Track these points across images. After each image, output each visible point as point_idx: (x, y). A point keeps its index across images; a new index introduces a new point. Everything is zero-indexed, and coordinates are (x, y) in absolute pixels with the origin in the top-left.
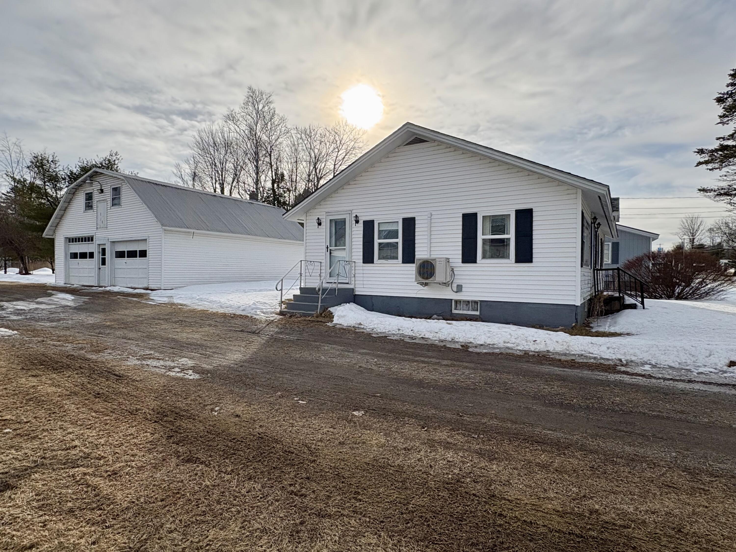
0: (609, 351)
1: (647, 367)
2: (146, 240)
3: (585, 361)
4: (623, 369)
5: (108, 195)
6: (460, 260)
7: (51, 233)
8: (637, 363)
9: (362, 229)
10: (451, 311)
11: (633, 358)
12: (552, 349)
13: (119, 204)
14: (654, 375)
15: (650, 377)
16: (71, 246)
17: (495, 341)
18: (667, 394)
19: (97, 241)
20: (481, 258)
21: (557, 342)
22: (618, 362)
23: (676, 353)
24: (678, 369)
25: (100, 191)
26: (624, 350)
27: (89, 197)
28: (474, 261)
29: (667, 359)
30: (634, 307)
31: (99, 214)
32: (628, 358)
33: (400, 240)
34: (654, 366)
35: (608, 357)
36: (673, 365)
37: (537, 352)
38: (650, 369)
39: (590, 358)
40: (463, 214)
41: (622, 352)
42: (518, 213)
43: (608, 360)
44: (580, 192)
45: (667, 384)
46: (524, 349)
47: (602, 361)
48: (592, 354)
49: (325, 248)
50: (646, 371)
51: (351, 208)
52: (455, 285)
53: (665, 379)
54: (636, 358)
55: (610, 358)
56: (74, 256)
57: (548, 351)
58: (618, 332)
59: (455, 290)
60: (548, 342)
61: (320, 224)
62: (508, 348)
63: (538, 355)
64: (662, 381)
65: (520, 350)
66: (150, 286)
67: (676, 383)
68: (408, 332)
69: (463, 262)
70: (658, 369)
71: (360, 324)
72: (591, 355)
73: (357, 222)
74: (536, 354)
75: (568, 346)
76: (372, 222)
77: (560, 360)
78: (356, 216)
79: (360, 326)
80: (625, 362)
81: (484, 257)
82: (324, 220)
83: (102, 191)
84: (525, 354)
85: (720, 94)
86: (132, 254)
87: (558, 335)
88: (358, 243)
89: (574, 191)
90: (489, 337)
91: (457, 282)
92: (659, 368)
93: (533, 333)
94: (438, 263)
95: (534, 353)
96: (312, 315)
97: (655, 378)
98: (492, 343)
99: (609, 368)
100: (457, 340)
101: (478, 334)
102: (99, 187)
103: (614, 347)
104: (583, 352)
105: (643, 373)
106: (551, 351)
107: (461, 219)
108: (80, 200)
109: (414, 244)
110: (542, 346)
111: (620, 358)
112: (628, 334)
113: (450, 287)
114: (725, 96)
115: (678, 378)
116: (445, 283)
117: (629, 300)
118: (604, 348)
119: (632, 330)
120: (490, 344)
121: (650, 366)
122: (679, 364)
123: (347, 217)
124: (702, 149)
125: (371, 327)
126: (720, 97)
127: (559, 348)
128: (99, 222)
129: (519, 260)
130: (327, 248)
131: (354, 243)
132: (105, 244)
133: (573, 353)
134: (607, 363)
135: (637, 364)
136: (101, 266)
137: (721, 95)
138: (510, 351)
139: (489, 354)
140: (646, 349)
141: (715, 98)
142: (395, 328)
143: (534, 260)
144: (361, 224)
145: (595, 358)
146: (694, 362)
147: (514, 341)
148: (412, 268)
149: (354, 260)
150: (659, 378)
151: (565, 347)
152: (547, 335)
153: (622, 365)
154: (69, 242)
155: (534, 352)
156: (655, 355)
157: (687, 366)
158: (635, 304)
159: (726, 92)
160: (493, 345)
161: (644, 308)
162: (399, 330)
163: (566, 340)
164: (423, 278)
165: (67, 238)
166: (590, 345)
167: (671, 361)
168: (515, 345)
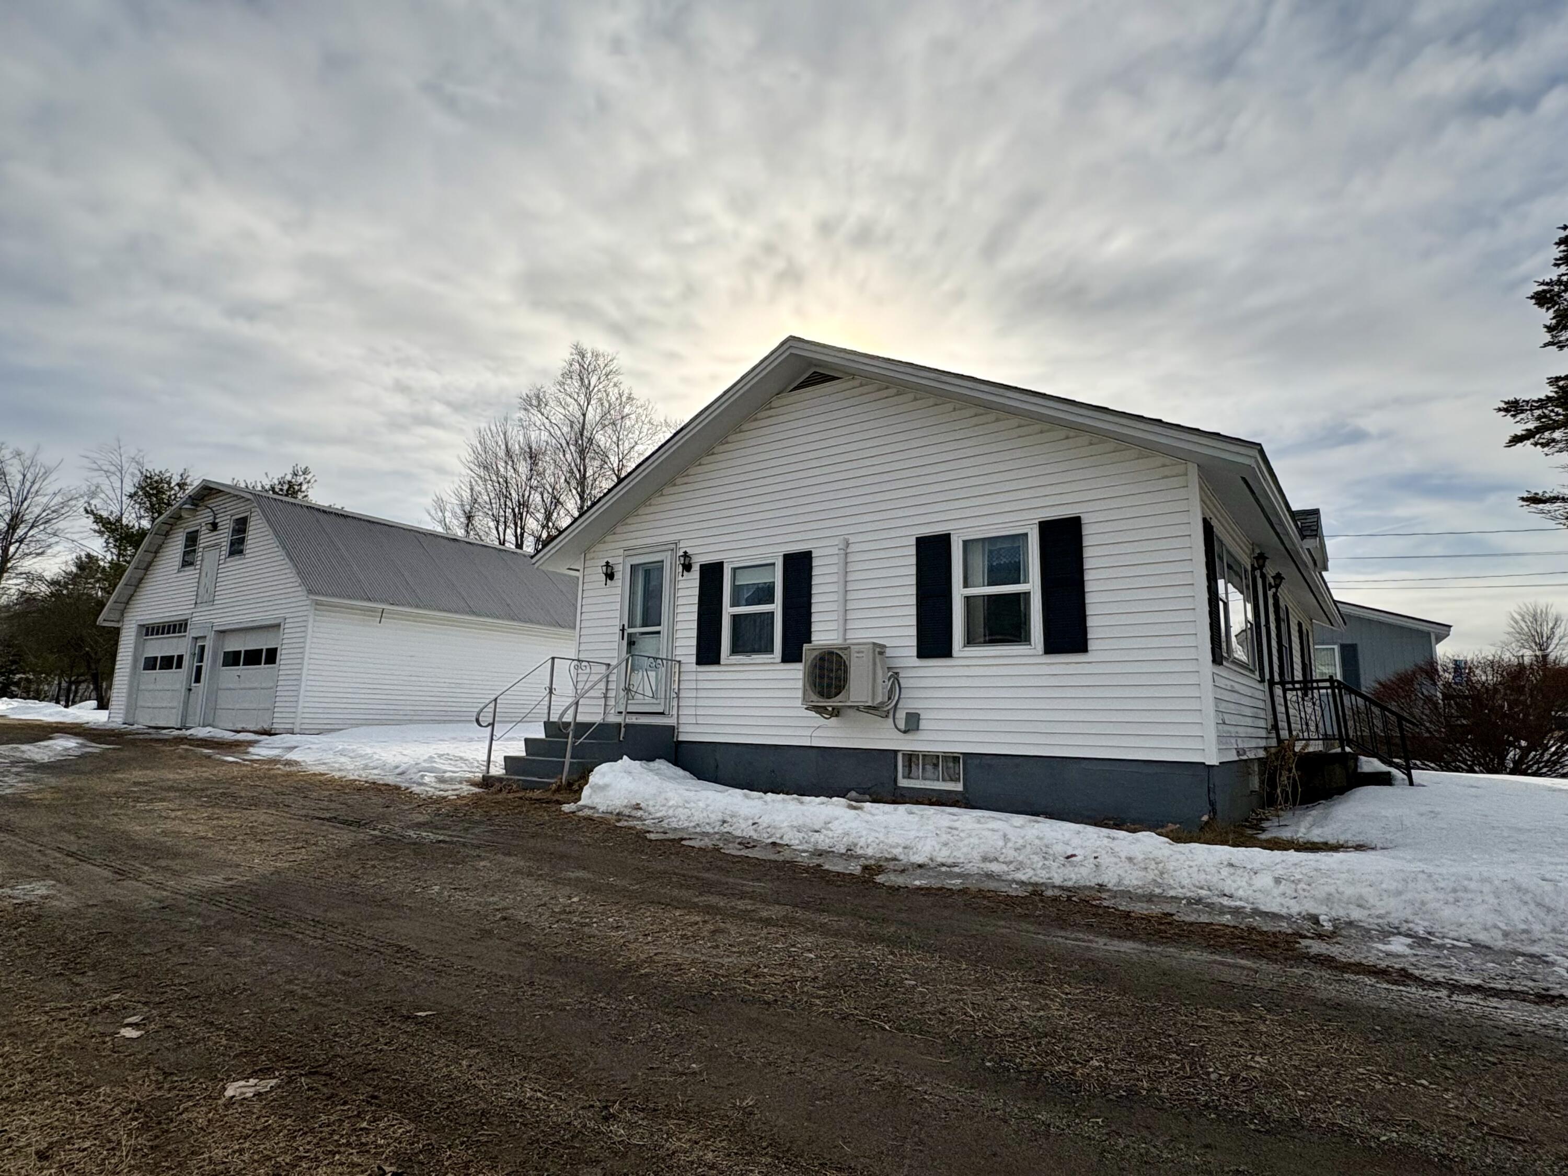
0: (1282, 888)
1: (1398, 945)
2: (279, 625)
3: (1204, 919)
4: (1317, 947)
5: (224, 536)
6: (914, 652)
7: (116, 616)
8: (1368, 931)
9: (697, 583)
10: (895, 780)
11: (1356, 914)
12: (1114, 881)
13: (241, 552)
14: (1417, 973)
15: (1405, 977)
16: (149, 643)
17: (960, 855)
18: (1452, 1048)
19: (192, 632)
20: (961, 644)
21: (1130, 859)
22: (1308, 924)
23: (1492, 900)
24: (1501, 952)
25: (209, 526)
26: (1327, 889)
27: (192, 539)
28: (946, 652)
29: (1462, 920)
30: (1384, 780)
31: (203, 574)
32: (1340, 912)
33: (776, 607)
34: (1421, 941)
35: (1275, 909)
36: (1483, 937)
37: (1068, 889)
38: (1408, 951)
39: (1222, 910)
40: (917, 539)
41: (1321, 892)
42: (1046, 528)
43: (1275, 916)
44: (1193, 470)
45: (1462, 1006)
46: (1035, 879)
47: (1257, 922)
48: (1231, 897)
49: (617, 630)
50: (1398, 956)
51: (678, 537)
52: (901, 715)
53: (1455, 988)
54: (1366, 912)
55: (1284, 912)
56: (151, 664)
57: (1101, 887)
58: (1332, 841)
59: (902, 726)
60: (1105, 860)
61: (610, 576)
62: (989, 876)
63: (1069, 898)
64: (1444, 993)
65: (1022, 883)
66: (275, 726)
67: (1494, 1002)
68: (742, 829)
69: (920, 655)
70: (1434, 952)
71: (637, 807)
72: (1226, 901)
73: (687, 567)
74: (1065, 895)
75: (1162, 873)
76: (719, 566)
77: (1128, 914)
78: (686, 555)
79: (634, 813)
80: (1328, 926)
81: (970, 640)
82: (620, 567)
83: (214, 526)
84: (1034, 893)
85: (1543, 284)
86: (253, 658)
87: (1138, 840)
88: (687, 617)
89: (1180, 469)
90: (946, 844)
91: (908, 705)
92: (1440, 947)
93: (1067, 835)
94: (855, 655)
95: (1057, 892)
96: (545, 787)
97: (1419, 981)
98: (950, 861)
99: (1274, 945)
100: (860, 852)
101: (921, 834)
102: (211, 519)
103: (1298, 877)
104: (1203, 893)
105: (1383, 965)
106: (1110, 886)
107: (913, 551)
108: (176, 548)
109: (809, 614)
110: (1084, 871)
111: (1313, 911)
112: (1359, 848)
113: (891, 720)
114: (1556, 288)
115: (1500, 985)
116: (874, 708)
117: (1372, 764)
118: (1265, 881)
119: (1372, 834)
120: (943, 865)
121: (1409, 941)
122: (1506, 935)
123: (666, 557)
124: (1516, 402)
125: (658, 815)
126: (1544, 291)
127: (1133, 879)
128: (202, 591)
129: (1053, 646)
130: (623, 630)
131: (679, 618)
132: (205, 637)
133: (1172, 893)
134: (1268, 926)
135: (1366, 934)
136: (193, 685)
137: (1545, 287)
138: (992, 885)
139: (926, 891)
140: (1393, 886)
141: (1531, 294)
142: (715, 817)
143: (1092, 645)
144: (695, 574)
145: (1236, 911)
146: (1554, 930)
147: (1011, 854)
148: (796, 672)
149: (678, 659)
150: (1436, 984)
151: (1151, 876)
152: (1106, 841)
153: (1320, 936)
154: (147, 635)
155: (1061, 888)
156: (1423, 903)
157: (1534, 942)
158: (1389, 773)
159: (1555, 278)
160: (955, 865)
161: (1411, 783)
162: (724, 822)
163: (1157, 853)
164: (821, 694)
165: (144, 626)
166: (1225, 872)
167: (1477, 927)
168: (1012, 867)
